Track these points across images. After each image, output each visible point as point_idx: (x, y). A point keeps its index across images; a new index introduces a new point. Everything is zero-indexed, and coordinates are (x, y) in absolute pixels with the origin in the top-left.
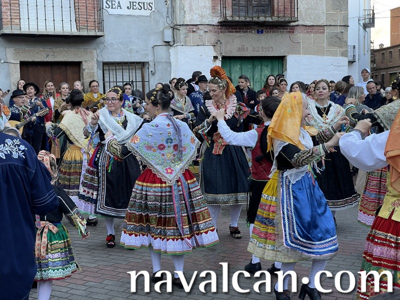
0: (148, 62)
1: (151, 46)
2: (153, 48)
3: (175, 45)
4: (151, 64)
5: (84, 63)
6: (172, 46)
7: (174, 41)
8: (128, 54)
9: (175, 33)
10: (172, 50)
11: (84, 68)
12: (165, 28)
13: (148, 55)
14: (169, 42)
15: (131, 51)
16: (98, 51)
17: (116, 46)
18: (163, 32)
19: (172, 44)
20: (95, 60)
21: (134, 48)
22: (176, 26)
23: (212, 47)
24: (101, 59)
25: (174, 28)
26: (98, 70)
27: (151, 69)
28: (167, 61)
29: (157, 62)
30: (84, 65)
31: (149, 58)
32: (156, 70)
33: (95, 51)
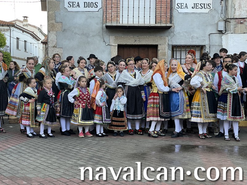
0: (205, 45)
1: (208, 33)
2: (209, 35)
3: (227, 33)
4: (207, 47)
5: (159, 46)
6: (224, 34)
7: (226, 30)
8: (191, 40)
9: (227, 25)
10: (224, 37)
11: (159, 49)
12: (219, 21)
14: (221, 31)
15: (192, 37)
16: (169, 38)
17: (182, 34)
18: (217, 24)
19: (224, 32)
20: (167, 44)
21: (195, 35)
22: (228, 20)
24: (171, 43)
25: (226, 21)
26: (169, 50)
27: (207, 50)
28: (220, 45)
29: (212, 45)
30: (159, 48)
31: (206, 43)
32: (211, 51)
33: (167, 38)
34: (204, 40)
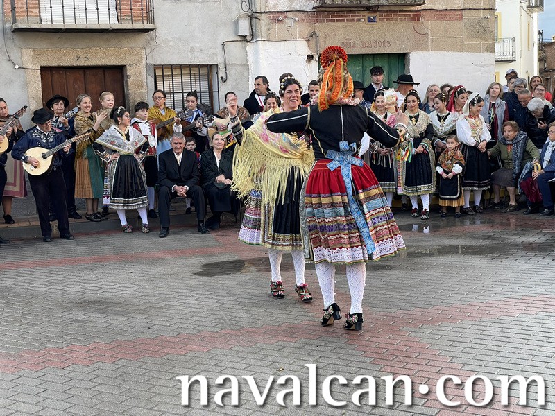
0: (217, 65)
1: (220, 42)
2: (223, 45)
3: (255, 40)
4: (221, 67)
5: (128, 68)
6: (249, 42)
7: (252, 35)
8: (189, 54)
9: (253, 24)
10: (249, 47)
11: (128, 74)
12: (240, 17)
13: (216, 55)
14: (245, 37)
15: (192, 50)
16: (148, 50)
17: (172, 43)
18: (236, 23)
19: (249, 38)
20: (144, 63)
21: (197, 45)
22: (255, 14)
23: (305, 42)
24: (151, 62)
25: (253, 17)
26: (148, 76)
27: (221, 74)
28: (244, 63)
29: (230, 64)
30: (129, 71)
31: (218, 60)
32: (228, 76)
33: (143, 51)
34: (215, 54)
